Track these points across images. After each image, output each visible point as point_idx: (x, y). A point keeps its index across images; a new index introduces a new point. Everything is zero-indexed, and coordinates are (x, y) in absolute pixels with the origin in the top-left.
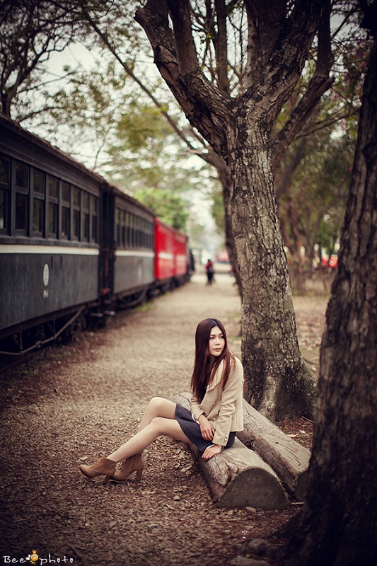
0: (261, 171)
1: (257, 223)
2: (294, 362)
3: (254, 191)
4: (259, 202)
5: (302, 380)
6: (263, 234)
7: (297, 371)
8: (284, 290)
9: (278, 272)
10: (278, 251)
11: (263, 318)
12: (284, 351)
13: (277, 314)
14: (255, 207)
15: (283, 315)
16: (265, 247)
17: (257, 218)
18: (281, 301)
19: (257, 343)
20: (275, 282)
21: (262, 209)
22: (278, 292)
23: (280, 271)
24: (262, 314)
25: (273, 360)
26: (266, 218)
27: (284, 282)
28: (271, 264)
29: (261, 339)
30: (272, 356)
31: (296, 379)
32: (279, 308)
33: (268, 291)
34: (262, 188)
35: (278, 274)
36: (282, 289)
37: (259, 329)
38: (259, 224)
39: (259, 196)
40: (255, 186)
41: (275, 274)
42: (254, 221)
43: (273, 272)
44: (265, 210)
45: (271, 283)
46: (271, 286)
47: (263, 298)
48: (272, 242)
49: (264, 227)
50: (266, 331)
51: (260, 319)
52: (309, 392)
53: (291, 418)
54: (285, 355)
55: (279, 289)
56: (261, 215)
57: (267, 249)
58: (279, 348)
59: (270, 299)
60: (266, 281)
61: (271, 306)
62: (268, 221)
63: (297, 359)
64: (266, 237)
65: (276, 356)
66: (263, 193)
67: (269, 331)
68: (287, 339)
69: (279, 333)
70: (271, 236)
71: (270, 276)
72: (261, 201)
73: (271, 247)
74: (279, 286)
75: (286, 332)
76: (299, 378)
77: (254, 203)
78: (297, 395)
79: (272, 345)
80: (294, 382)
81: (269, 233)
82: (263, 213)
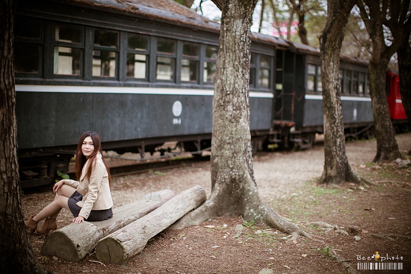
0: (234, 34)
1: (223, 72)
2: (239, 175)
3: (226, 49)
4: (228, 57)
5: (244, 188)
6: (227, 79)
7: (240, 182)
8: (238, 122)
9: (235, 108)
10: (236, 92)
11: (220, 141)
12: (231, 166)
13: (229, 139)
14: (225, 60)
15: (234, 139)
16: (226, 89)
17: (224, 68)
18: (234, 129)
19: (215, 159)
20: (231, 115)
21: (229, 61)
22: (232, 123)
23: (236, 107)
24: (219, 138)
25: (222, 172)
26: (231, 68)
27: (239, 115)
28: (229, 102)
29: (218, 156)
30: (222, 169)
31: (239, 188)
32: (232, 134)
33: (224, 122)
34: (232, 46)
35: (234, 110)
36: (236, 120)
37: (216, 149)
38: (225, 73)
39: (229, 52)
40: (227, 45)
41: (231, 109)
42: (222, 70)
43: (230, 108)
44: (231, 63)
45: (227, 116)
46: (227, 118)
47: (220, 127)
48: (232, 86)
49: (228, 75)
50: (221, 150)
51: (218, 141)
52: (246, 198)
53: (231, 215)
54: (232, 168)
55: (233, 120)
56: (227, 66)
57: (227, 91)
58: (227, 163)
59: (225, 127)
60: (224, 114)
61: (225, 132)
62: (232, 70)
63: (242, 173)
64: (228, 82)
65: (225, 169)
66: (232, 50)
67: (222, 151)
68: (235, 157)
69: (230, 152)
70: (232, 81)
71: (227, 111)
72: (229, 56)
73: (231, 89)
74: (234, 118)
75: (235, 152)
76: (241, 187)
77: (225, 57)
78: (239, 199)
79: (223, 160)
80: (238, 189)
81: (231, 79)
82: (229, 64)
